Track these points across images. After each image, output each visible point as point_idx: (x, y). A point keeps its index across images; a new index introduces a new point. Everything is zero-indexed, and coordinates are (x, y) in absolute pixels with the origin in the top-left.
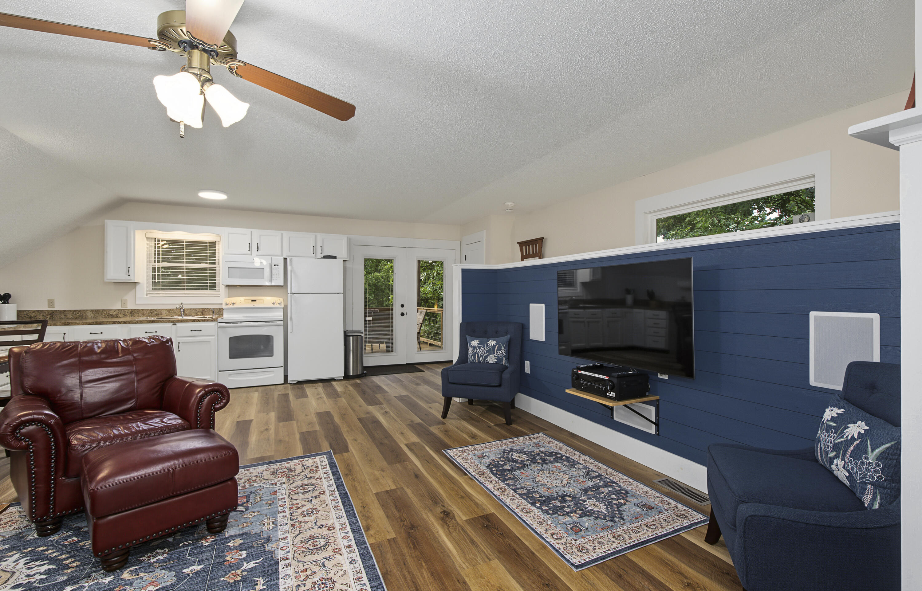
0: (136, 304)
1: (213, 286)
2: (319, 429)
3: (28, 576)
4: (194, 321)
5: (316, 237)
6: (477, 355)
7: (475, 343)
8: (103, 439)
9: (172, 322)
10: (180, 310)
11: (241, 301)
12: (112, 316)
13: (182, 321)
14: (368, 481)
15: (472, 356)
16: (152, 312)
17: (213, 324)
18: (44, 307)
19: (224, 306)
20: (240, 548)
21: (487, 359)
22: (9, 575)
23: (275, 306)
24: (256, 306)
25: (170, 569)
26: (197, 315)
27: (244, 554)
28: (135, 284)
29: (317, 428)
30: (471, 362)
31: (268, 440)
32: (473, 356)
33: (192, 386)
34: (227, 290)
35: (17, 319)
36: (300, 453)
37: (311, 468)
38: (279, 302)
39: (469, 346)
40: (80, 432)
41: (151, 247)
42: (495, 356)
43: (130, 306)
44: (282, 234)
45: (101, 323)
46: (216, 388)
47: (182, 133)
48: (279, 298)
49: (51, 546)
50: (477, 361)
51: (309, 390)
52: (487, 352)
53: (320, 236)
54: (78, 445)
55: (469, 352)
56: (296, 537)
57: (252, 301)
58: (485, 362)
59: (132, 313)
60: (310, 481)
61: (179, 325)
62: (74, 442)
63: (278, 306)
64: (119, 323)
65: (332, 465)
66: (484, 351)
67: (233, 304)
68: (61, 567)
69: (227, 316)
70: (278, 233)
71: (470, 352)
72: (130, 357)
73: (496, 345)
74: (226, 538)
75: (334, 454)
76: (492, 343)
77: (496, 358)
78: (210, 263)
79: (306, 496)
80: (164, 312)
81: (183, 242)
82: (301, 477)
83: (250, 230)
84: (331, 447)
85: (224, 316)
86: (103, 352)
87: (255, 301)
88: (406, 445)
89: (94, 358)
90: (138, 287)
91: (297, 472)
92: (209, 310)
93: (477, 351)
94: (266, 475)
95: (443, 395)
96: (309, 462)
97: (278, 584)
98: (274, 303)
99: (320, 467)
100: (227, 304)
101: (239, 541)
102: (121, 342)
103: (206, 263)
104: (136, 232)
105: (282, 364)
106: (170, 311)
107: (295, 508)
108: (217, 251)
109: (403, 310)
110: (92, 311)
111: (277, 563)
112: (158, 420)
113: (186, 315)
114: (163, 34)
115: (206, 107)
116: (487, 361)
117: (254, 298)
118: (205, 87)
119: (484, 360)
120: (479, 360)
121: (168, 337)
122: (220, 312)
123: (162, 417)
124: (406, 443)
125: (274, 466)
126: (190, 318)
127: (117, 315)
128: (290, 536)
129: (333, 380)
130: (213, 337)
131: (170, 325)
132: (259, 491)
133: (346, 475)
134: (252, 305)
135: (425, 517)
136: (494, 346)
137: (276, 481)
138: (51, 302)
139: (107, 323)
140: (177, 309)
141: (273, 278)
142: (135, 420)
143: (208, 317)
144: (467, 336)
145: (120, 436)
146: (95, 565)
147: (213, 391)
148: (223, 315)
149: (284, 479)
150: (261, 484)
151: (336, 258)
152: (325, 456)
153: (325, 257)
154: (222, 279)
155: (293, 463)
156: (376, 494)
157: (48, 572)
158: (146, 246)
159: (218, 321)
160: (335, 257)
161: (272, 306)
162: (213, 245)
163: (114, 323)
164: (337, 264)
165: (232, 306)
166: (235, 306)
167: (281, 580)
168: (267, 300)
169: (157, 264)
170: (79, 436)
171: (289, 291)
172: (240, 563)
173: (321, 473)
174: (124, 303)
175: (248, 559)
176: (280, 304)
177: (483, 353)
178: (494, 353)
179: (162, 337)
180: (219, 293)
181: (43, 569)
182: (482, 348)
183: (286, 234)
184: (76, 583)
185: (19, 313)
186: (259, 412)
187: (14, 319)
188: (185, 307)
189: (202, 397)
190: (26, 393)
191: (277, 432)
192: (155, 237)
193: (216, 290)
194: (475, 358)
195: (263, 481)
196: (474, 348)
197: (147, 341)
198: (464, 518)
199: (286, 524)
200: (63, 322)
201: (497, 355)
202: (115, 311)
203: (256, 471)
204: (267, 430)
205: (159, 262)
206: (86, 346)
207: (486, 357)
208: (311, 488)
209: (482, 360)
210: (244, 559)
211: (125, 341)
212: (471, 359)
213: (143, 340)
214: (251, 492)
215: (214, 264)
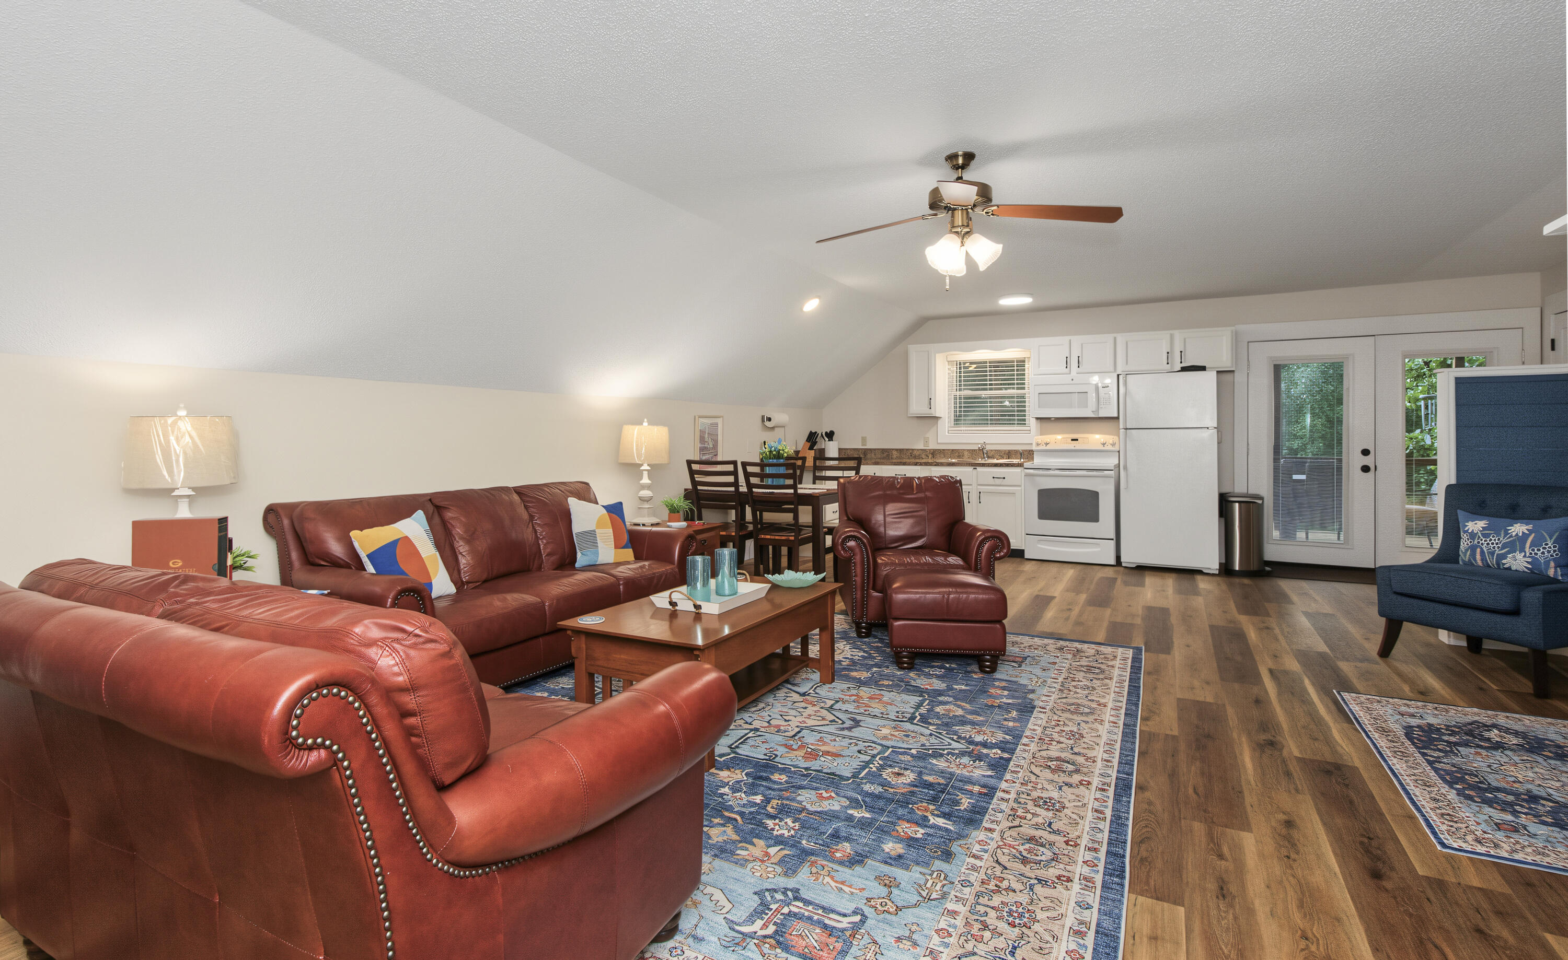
0: (938, 443)
1: (1022, 422)
2: (1139, 623)
3: (852, 655)
4: (996, 465)
5: (1172, 336)
6: (1478, 550)
7: (1476, 526)
8: (900, 565)
9: (972, 466)
10: (982, 452)
11: (1058, 439)
12: (915, 457)
13: (983, 465)
14: (1177, 686)
15: (1467, 550)
16: (954, 452)
17: (1018, 470)
18: (858, 445)
19: (1034, 448)
20: (1004, 688)
21: (1504, 561)
22: (841, 651)
23: (1106, 448)
24: (1077, 448)
25: (944, 682)
26: (1003, 458)
27: (1006, 693)
28: (937, 418)
29: (1138, 621)
30: (1465, 563)
31: (1067, 619)
32: (1469, 553)
33: (975, 529)
34: (1039, 425)
35: (839, 455)
36: (1101, 637)
37: (1108, 656)
38: (1111, 442)
39: (1461, 532)
40: (884, 555)
41: (953, 372)
42: (1525, 556)
43: (932, 446)
44: (1115, 338)
45: (904, 464)
46: (997, 535)
47: (947, 287)
48: (1112, 437)
49: (865, 643)
50: (1480, 563)
51: (1150, 580)
52: (1503, 547)
53: (1178, 335)
54: (882, 564)
55: (1462, 544)
56: (1059, 698)
57: (1072, 440)
58: (1502, 567)
59: (934, 453)
60: (1099, 665)
61: (979, 469)
62: (880, 561)
63: (1110, 448)
64: (921, 464)
65: (1136, 660)
66: (1497, 544)
67: (1047, 444)
68: (871, 657)
69: (1038, 461)
70: (1109, 338)
71: (1464, 544)
72: (921, 495)
73: (1529, 535)
74: (994, 679)
75: (1145, 652)
76: (1518, 529)
77: (1530, 560)
78: (1018, 389)
79: (1088, 675)
80: (966, 453)
81: (986, 362)
82: (1090, 659)
83: (1067, 338)
84: (1146, 645)
85: (1035, 461)
86: (902, 487)
87: (1077, 440)
88: (1271, 671)
89: (895, 492)
90: (940, 422)
91: (1087, 654)
92: (1016, 452)
93: (1479, 542)
94: (1051, 648)
95: (1381, 614)
96: (1108, 650)
97: (1029, 720)
98: (1104, 444)
99: (1119, 658)
100: (1038, 445)
101: (1004, 684)
102: (916, 480)
103: (1013, 388)
104: (937, 355)
105: (1112, 535)
106: (972, 452)
107: (1070, 679)
108: (1026, 372)
109: (1368, 461)
110: (897, 450)
111: (1034, 707)
112: (943, 559)
113: (989, 457)
114: (933, 206)
115: (968, 258)
116: (1505, 564)
117: (1075, 436)
118: (965, 239)
119: (1498, 564)
120: (1483, 559)
121: (958, 479)
122: (1029, 454)
123: (946, 557)
124: (1273, 667)
125: (1062, 643)
126: (995, 461)
127: (919, 455)
128: (1054, 697)
129: (1199, 572)
130: (1019, 488)
131: (970, 469)
132: (1037, 658)
133: (1148, 673)
134: (1072, 446)
135: (1235, 735)
136: (1525, 536)
137: (1059, 655)
138: (864, 440)
139: (909, 464)
140: (979, 449)
141: (1100, 406)
142: (924, 555)
143: (1015, 461)
144: (1459, 511)
145: (911, 564)
146: (892, 662)
147: (993, 537)
148: (1033, 459)
149: (1070, 656)
150: (1042, 653)
151: (1205, 370)
152: (1131, 650)
153: (1184, 369)
154: (1033, 410)
155: (1086, 646)
156: (1179, 699)
157: (862, 656)
158: (947, 371)
159: (1025, 467)
160: (1203, 368)
161: (1101, 448)
162: (1021, 363)
163: (916, 464)
164: (1208, 379)
165: (1044, 447)
166: (1048, 447)
167: (1032, 718)
168: (1096, 438)
169: (958, 393)
170: (883, 558)
171: (1121, 426)
172: (1002, 696)
173: (1117, 663)
174: (926, 442)
175: (1007, 697)
176: (1113, 445)
177: (1494, 547)
178: (1522, 550)
179: (951, 477)
180: (1028, 428)
181: (860, 654)
182: (1493, 537)
183: (1121, 338)
184: (880, 668)
185: (840, 450)
186: (1067, 591)
187: (836, 456)
188: (988, 448)
189: (982, 543)
190: (849, 519)
191: (1081, 614)
192: (956, 360)
193: (1025, 424)
194: (1473, 555)
195: (1045, 651)
196: (1473, 535)
197: (937, 480)
198: (1297, 753)
199: (1055, 688)
200: (873, 461)
201: (1531, 554)
202: (918, 450)
203: (1041, 641)
204: (1070, 609)
205: (960, 390)
206: (889, 481)
207: (1504, 556)
208: (1097, 671)
209: (1492, 561)
210: (1005, 696)
211: (919, 478)
212: (1464, 555)
213: (935, 478)
214: (1029, 656)
215: (1024, 388)
